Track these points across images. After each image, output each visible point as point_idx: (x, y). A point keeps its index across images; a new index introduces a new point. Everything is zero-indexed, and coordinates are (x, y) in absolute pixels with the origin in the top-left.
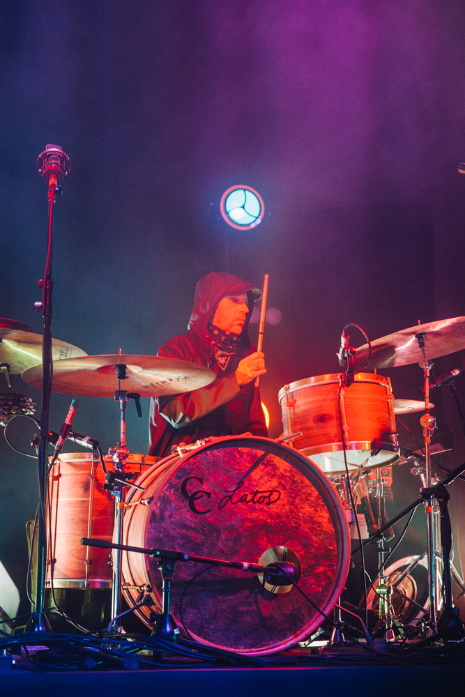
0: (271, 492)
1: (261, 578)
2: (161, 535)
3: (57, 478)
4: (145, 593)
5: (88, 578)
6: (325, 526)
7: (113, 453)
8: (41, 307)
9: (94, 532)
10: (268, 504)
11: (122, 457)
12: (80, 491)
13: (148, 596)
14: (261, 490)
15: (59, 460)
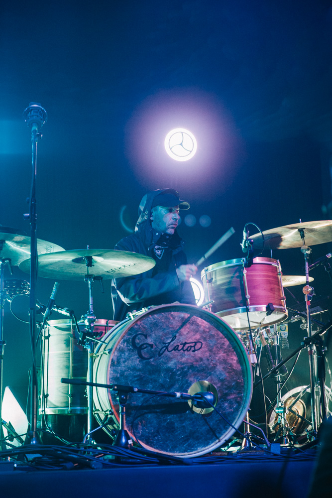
0: (196, 343)
1: (190, 403)
2: (118, 375)
3: (48, 338)
4: (109, 416)
5: (71, 406)
6: (235, 365)
7: (84, 319)
8: (28, 217)
9: (74, 374)
10: (194, 351)
11: (91, 321)
12: (63, 346)
13: (111, 418)
14: (189, 342)
15: (49, 325)
